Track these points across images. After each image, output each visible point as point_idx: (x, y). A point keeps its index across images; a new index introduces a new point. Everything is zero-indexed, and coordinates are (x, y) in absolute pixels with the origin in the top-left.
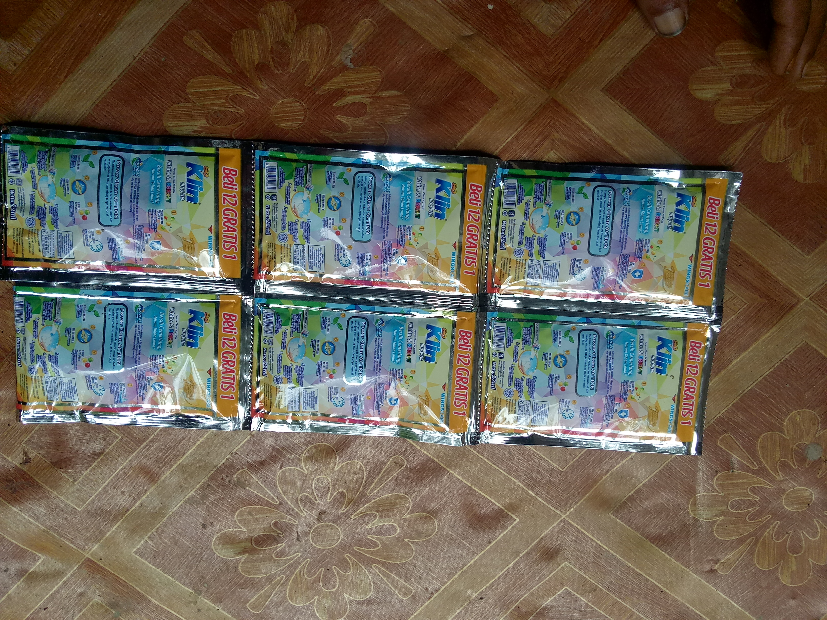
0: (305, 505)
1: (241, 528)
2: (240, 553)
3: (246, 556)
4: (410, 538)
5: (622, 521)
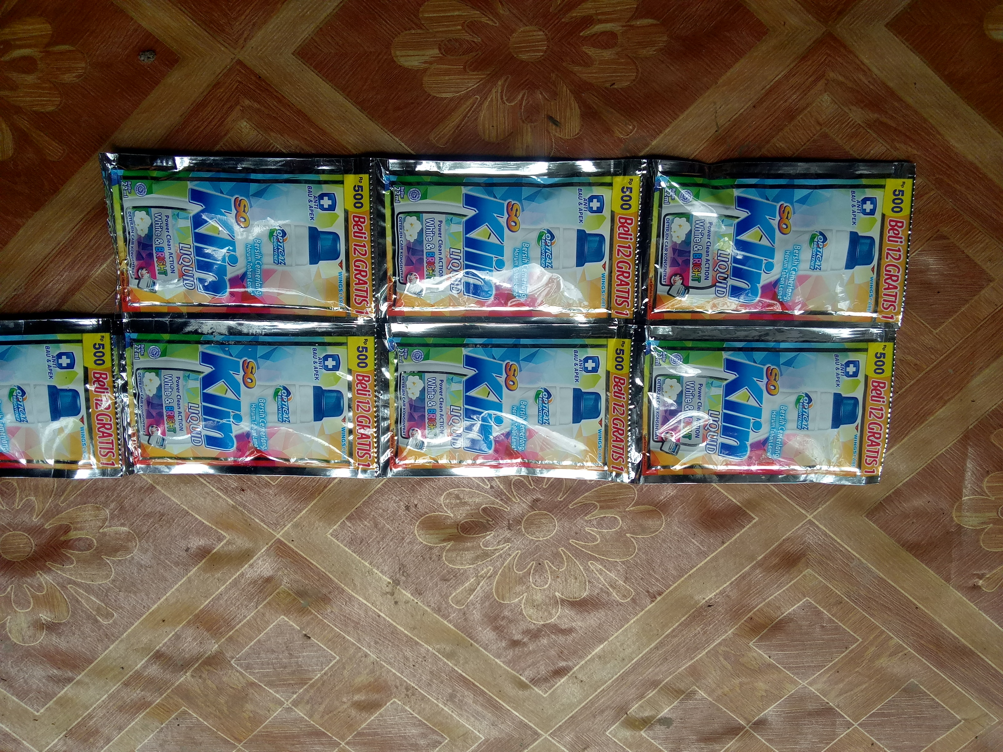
0: (519, 489)
1: (446, 512)
2: (444, 540)
3: (452, 543)
4: (633, 533)
5: (877, 525)
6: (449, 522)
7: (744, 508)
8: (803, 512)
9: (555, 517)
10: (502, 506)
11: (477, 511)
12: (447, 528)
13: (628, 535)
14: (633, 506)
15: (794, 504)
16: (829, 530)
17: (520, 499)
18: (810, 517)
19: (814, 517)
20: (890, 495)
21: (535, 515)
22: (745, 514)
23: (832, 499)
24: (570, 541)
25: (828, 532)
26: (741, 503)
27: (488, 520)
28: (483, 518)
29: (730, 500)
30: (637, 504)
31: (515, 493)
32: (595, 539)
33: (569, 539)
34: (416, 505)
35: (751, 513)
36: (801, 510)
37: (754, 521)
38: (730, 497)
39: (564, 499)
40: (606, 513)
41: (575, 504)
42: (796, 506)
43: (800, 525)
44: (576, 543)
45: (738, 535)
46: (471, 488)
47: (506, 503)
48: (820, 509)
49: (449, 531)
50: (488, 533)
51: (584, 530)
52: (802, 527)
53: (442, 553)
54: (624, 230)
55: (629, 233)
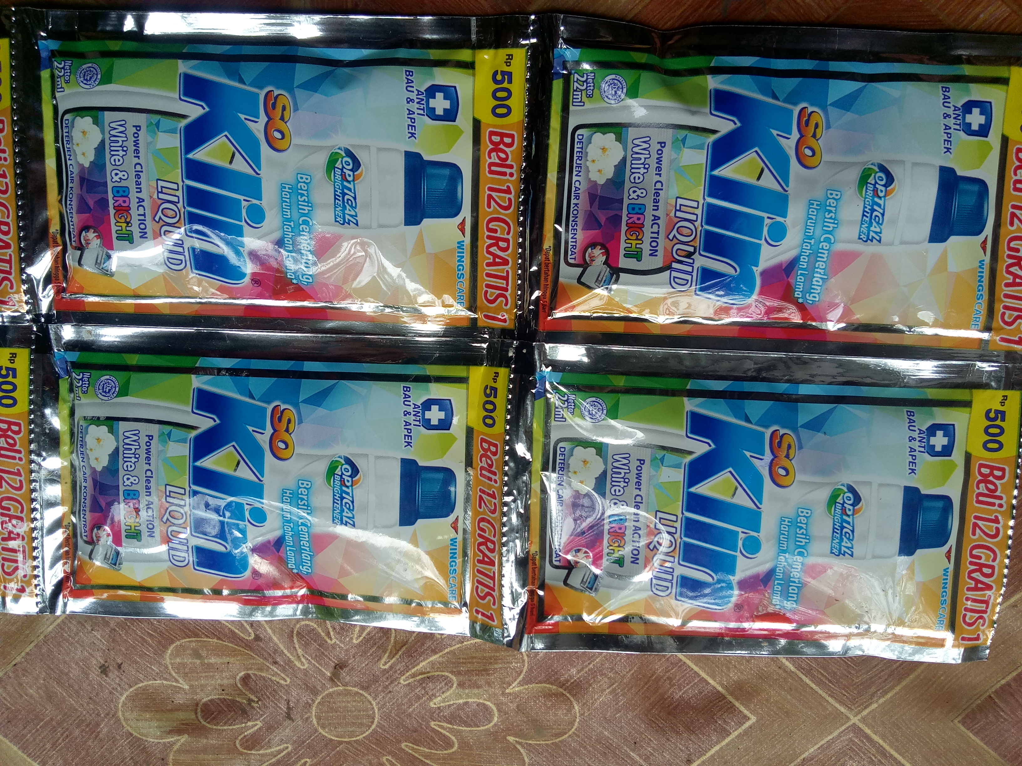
0: (306, 646)
1: (177, 681)
2: (171, 732)
3: (184, 739)
4: (519, 734)
5: (982, 740)
6: (180, 699)
7: (730, 698)
8: (842, 709)
9: (375, 699)
10: (276, 674)
11: (231, 681)
12: (178, 710)
13: (511, 739)
14: (520, 684)
15: (824, 695)
16: (891, 744)
17: (310, 662)
18: (855, 720)
19: (863, 720)
20: (1008, 684)
21: (339, 694)
22: (731, 708)
23: (898, 688)
24: (403, 745)
25: (887, 748)
26: (726, 688)
27: (250, 701)
28: (241, 694)
29: (703, 680)
30: (527, 681)
31: (300, 651)
32: (449, 744)
33: (399, 742)
34: (119, 666)
35: (742, 708)
36: (837, 705)
37: (748, 724)
38: (703, 675)
39: (391, 667)
40: (468, 696)
41: (414, 676)
42: (830, 700)
43: (835, 734)
44: (413, 749)
45: (717, 748)
46: (219, 638)
47: (284, 670)
48: (874, 706)
49: (181, 715)
50: (250, 724)
51: (428, 726)
52: (839, 736)
53: (167, 755)
54: (499, 157)
55: (509, 162)
